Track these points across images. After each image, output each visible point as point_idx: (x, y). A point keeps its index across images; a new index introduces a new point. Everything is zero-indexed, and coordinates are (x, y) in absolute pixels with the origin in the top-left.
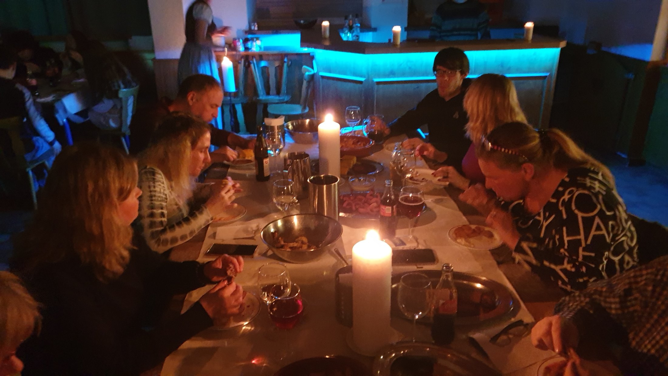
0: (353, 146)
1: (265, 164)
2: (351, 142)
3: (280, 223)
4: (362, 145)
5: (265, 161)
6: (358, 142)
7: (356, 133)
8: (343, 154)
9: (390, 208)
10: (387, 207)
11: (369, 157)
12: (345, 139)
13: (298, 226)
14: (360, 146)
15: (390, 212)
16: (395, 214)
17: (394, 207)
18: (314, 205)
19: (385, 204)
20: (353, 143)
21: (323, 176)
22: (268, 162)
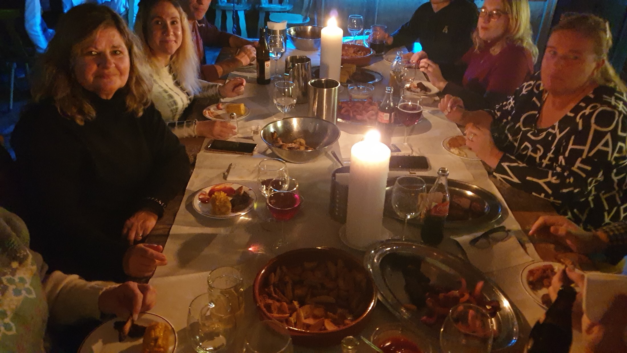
0: (354, 55)
1: (266, 67)
2: (352, 51)
3: (279, 124)
4: (362, 54)
5: (266, 63)
6: (359, 51)
7: (357, 42)
8: (343, 62)
9: (388, 115)
10: (385, 114)
11: (369, 66)
12: (346, 48)
13: (297, 128)
14: (360, 55)
15: (388, 119)
16: (392, 121)
17: (393, 114)
18: (313, 108)
19: (384, 111)
20: (354, 52)
21: (324, 80)
22: (269, 65)
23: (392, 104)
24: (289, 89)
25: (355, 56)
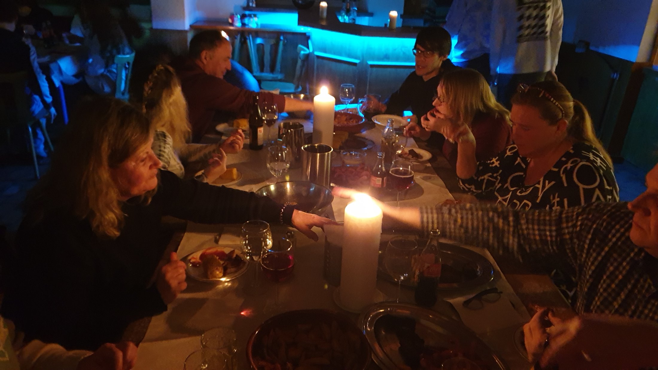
0: (345, 123)
1: (259, 133)
2: (344, 118)
3: (272, 188)
4: (355, 121)
5: (259, 129)
6: (351, 119)
8: (336, 129)
9: (381, 179)
10: (378, 178)
11: (361, 134)
12: (338, 116)
13: (290, 192)
14: (353, 123)
15: (380, 183)
16: (385, 186)
17: (385, 178)
18: (307, 172)
21: (317, 146)
22: (262, 131)
23: (384, 169)
24: (282, 154)
25: (347, 123)
